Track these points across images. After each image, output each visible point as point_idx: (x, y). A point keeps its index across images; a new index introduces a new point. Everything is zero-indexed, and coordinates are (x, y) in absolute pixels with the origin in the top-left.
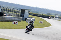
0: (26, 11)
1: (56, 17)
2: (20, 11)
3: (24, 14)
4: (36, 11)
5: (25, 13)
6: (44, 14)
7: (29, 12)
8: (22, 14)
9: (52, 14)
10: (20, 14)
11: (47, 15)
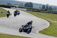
1: (16, 7)
6: (4, 4)
9: (12, 4)
11: (7, 5)
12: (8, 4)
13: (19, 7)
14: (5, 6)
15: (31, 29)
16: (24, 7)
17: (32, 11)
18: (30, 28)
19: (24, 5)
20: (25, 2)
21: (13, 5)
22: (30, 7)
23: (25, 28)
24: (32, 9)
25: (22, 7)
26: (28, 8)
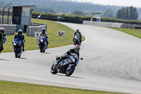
0: (24, 9)
1: (95, 20)
2: (11, 10)
3: (20, 16)
4: (48, 7)
5: (23, 15)
6: (67, 15)
7: (31, 11)
8: (16, 18)
9: (86, 12)
10: (11, 17)
11: (74, 16)
12: (76, 13)
13: (102, 20)
14: (67, 17)
15: (74, 64)
16: (116, 20)
17: (136, 28)
18: (72, 63)
19: (115, 15)
20: (118, 7)
21: (89, 16)
22: (131, 19)
23: (61, 64)
24: (136, 23)
25: (111, 19)
26: (126, 21)
